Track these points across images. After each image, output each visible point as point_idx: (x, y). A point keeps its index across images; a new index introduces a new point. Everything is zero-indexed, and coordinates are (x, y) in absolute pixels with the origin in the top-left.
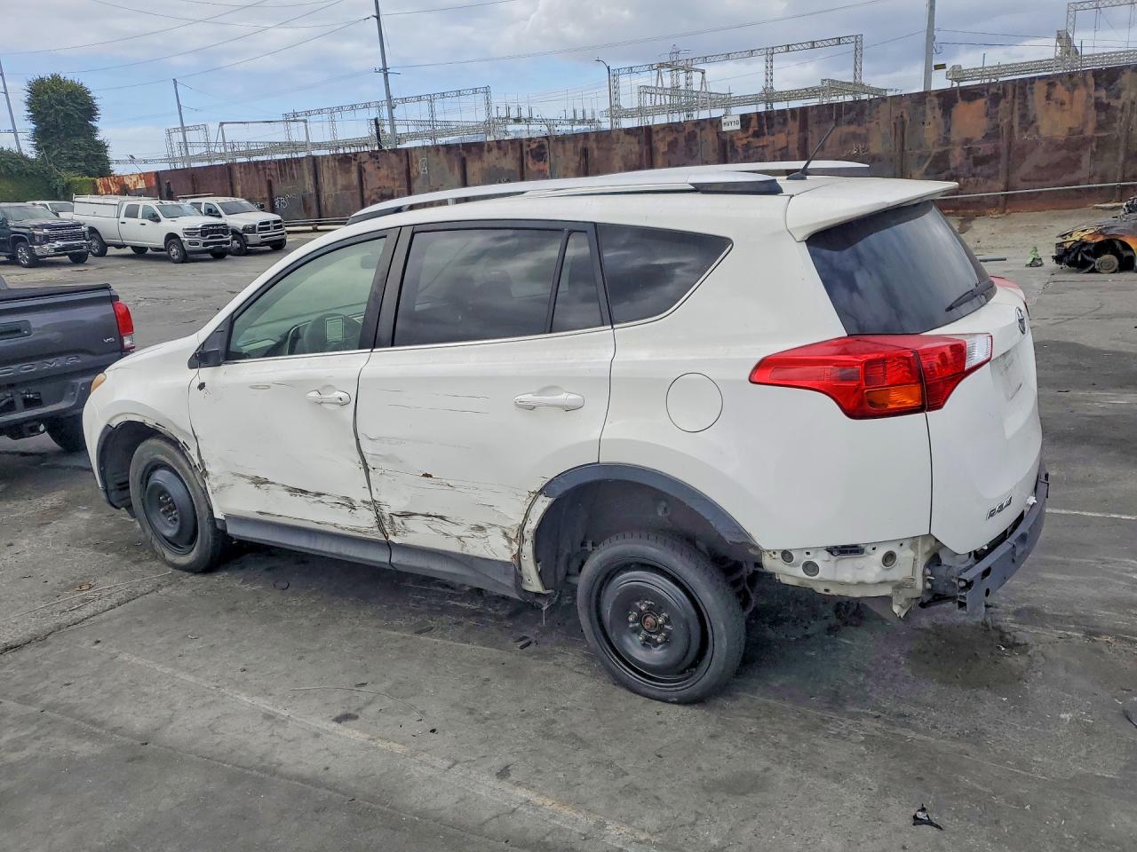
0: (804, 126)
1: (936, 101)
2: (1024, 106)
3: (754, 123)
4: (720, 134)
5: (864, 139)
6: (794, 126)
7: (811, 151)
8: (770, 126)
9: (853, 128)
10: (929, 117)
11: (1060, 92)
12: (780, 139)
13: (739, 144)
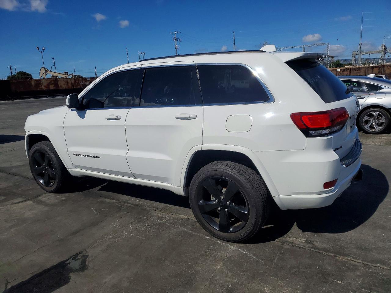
0: (350, 71)
1: (371, 68)
2: (384, 69)
3: (342, 71)
4: (336, 72)
5: (360, 73)
6: (349, 71)
7: (351, 74)
8: (345, 71)
9: (358, 71)
10: (370, 70)
11: (389, 67)
12: (346, 73)
13: (339, 73)
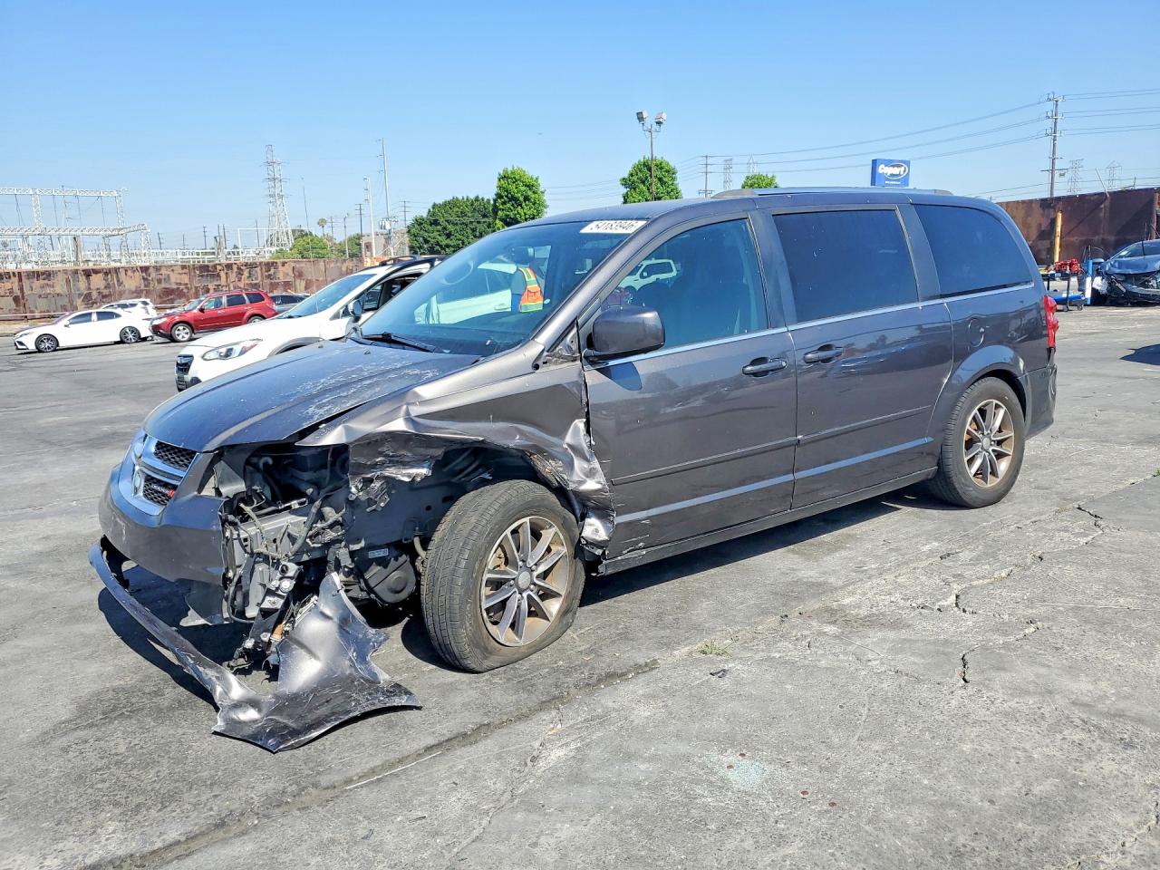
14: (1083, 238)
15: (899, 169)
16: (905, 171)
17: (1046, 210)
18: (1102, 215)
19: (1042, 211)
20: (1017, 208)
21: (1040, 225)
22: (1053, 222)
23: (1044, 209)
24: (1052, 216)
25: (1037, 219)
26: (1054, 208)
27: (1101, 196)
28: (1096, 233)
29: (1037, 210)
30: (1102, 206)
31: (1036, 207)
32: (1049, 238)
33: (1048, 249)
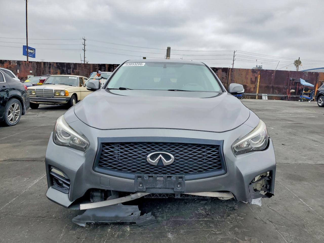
14: (266, 85)
15: (32, 51)
16: (34, 52)
17: (254, 74)
18: (272, 77)
19: (252, 74)
20: (243, 72)
21: (251, 78)
22: (256, 78)
23: (253, 73)
24: (256, 76)
25: (250, 76)
26: (257, 73)
27: (273, 71)
28: (270, 84)
29: (250, 73)
30: (273, 75)
31: (250, 72)
32: (255, 84)
33: (254, 87)
